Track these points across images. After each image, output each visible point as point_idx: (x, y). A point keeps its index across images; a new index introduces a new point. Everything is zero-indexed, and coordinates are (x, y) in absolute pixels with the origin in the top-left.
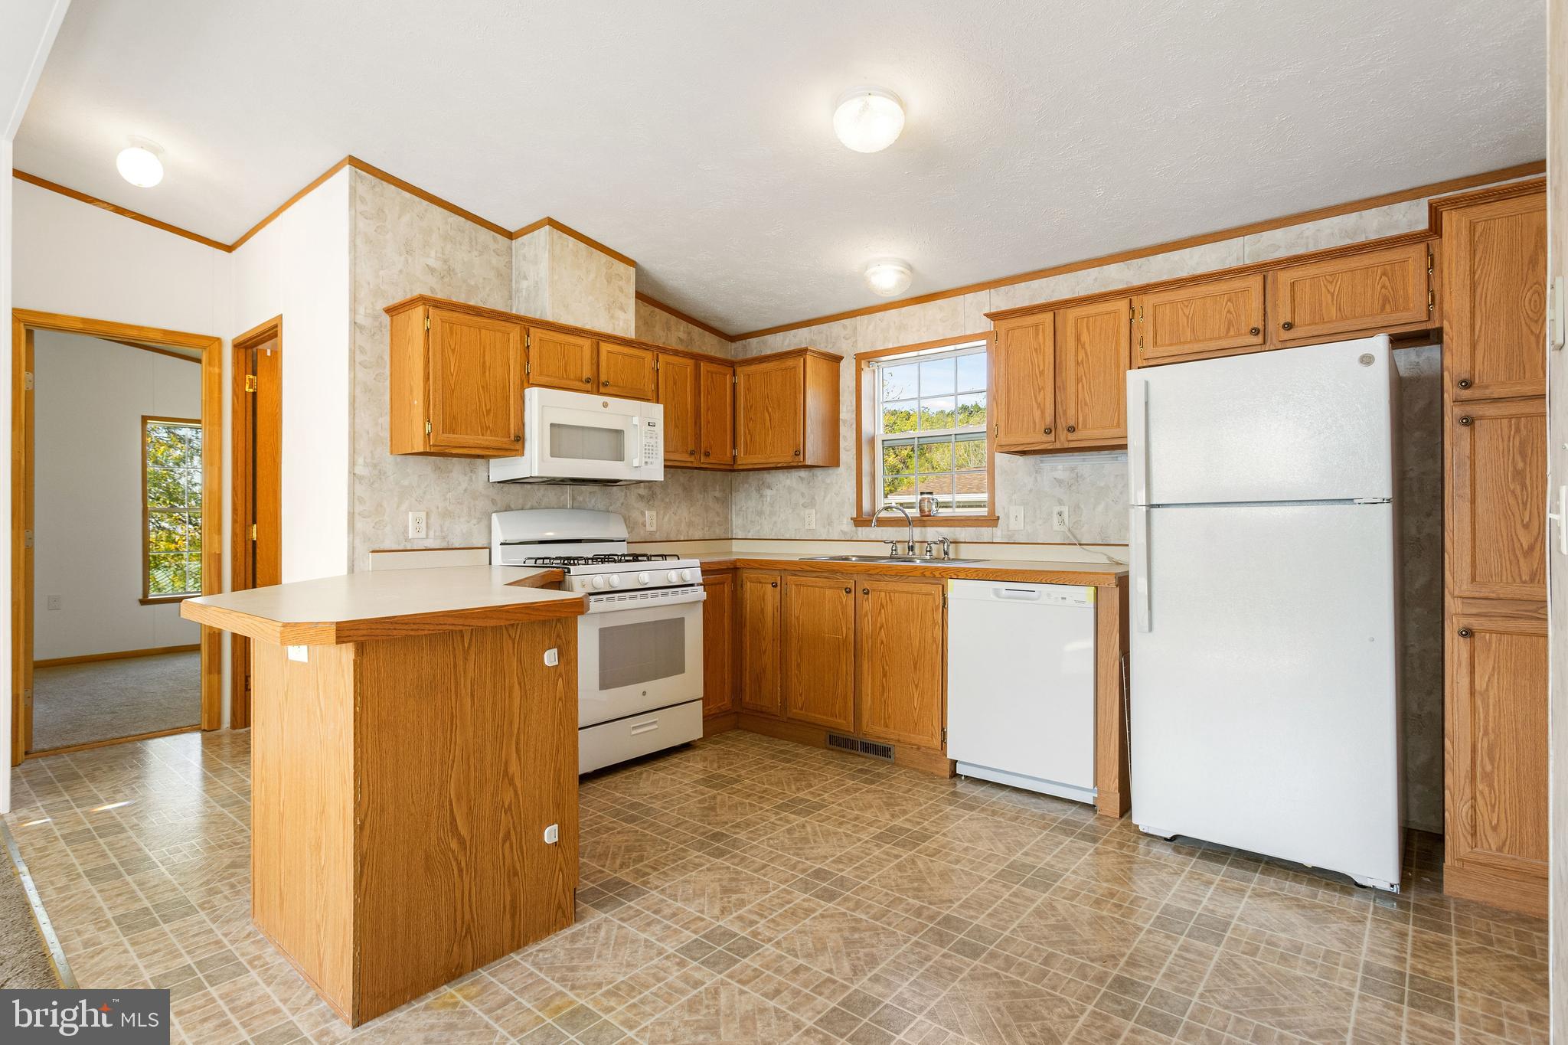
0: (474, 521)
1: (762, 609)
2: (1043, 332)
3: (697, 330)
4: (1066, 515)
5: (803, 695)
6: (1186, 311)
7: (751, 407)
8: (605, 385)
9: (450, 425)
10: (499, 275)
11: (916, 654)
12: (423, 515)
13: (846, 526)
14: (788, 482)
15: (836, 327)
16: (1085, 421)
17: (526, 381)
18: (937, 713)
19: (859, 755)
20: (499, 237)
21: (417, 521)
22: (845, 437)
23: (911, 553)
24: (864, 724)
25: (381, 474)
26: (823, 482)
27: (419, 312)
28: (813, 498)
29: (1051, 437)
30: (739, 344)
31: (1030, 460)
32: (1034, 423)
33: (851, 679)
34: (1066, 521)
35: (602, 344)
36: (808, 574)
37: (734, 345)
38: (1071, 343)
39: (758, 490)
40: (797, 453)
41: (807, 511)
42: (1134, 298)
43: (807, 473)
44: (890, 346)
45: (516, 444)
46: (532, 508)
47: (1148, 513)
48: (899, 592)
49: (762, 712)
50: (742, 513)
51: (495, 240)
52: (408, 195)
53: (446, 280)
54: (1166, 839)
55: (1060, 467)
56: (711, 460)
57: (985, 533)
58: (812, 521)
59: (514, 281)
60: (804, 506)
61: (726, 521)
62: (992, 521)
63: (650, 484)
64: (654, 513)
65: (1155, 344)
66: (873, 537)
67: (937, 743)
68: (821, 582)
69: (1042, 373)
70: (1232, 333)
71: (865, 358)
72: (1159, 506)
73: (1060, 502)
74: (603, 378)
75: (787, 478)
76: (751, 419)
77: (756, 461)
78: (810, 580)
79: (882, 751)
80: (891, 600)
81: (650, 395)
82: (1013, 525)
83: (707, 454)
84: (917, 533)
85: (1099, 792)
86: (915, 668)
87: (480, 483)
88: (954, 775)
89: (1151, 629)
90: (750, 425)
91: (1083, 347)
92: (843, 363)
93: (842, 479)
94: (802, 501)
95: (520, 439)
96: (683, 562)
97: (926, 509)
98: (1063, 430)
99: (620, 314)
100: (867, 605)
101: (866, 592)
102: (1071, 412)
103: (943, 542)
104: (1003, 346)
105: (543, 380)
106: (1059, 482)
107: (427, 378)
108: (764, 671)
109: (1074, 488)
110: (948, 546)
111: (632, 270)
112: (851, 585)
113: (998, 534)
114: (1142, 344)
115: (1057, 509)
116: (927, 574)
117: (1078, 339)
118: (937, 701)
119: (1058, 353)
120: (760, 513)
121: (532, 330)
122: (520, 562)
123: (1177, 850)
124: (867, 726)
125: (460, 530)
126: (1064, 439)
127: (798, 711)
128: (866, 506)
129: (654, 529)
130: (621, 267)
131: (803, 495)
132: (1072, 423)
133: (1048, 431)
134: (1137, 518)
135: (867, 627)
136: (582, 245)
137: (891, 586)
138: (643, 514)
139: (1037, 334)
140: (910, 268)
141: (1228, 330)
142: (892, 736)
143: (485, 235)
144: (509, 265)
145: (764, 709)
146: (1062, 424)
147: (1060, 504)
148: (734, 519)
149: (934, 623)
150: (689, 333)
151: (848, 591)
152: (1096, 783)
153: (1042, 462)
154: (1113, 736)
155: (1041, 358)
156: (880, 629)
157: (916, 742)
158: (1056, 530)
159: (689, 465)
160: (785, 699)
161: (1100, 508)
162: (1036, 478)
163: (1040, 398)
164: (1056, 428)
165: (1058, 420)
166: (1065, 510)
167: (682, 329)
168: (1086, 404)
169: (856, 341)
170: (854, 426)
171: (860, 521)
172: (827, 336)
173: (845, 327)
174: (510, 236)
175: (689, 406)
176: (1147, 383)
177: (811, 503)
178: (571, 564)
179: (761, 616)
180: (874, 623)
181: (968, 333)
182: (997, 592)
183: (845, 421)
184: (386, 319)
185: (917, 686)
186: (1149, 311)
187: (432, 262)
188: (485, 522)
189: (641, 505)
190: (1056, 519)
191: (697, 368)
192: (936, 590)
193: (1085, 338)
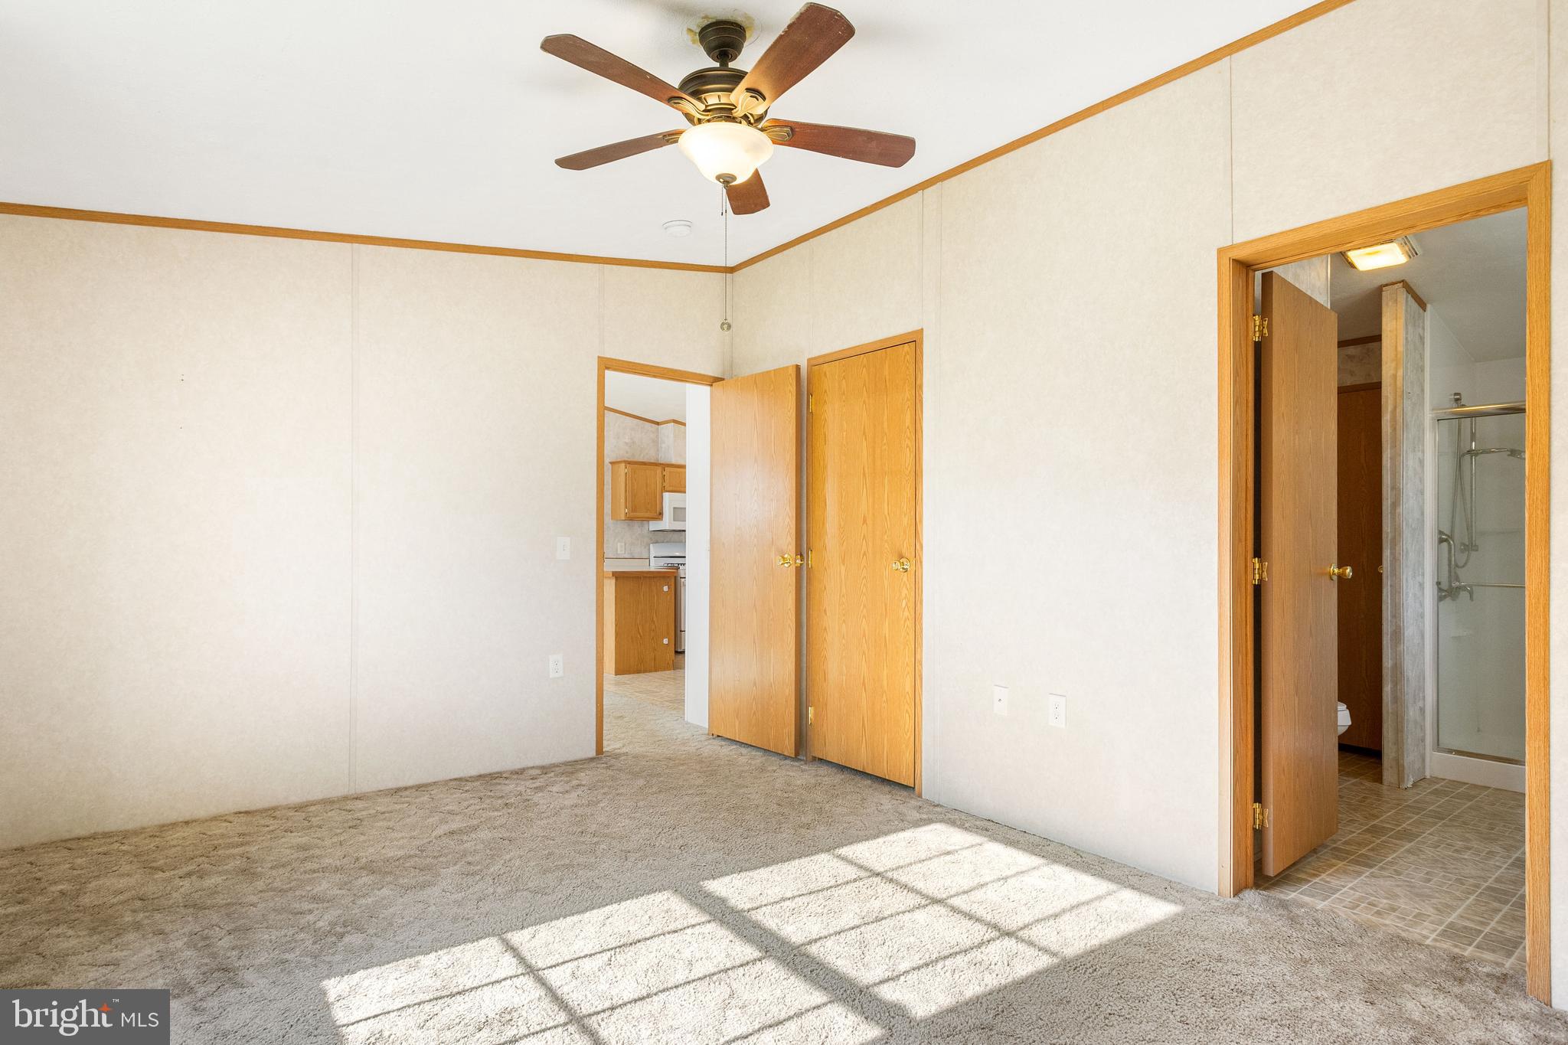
9: (634, 510)
12: (623, 544)
17: (664, 490)
20: (653, 425)
21: (621, 546)
27: (623, 465)
46: (667, 542)
51: (651, 427)
87: (645, 531)
95: (661, 514)
105: (671, 489)
107: (626, 491)
125: (638, 551)
144: (657, 436)
174: (658, 424)
187: (627, 441)
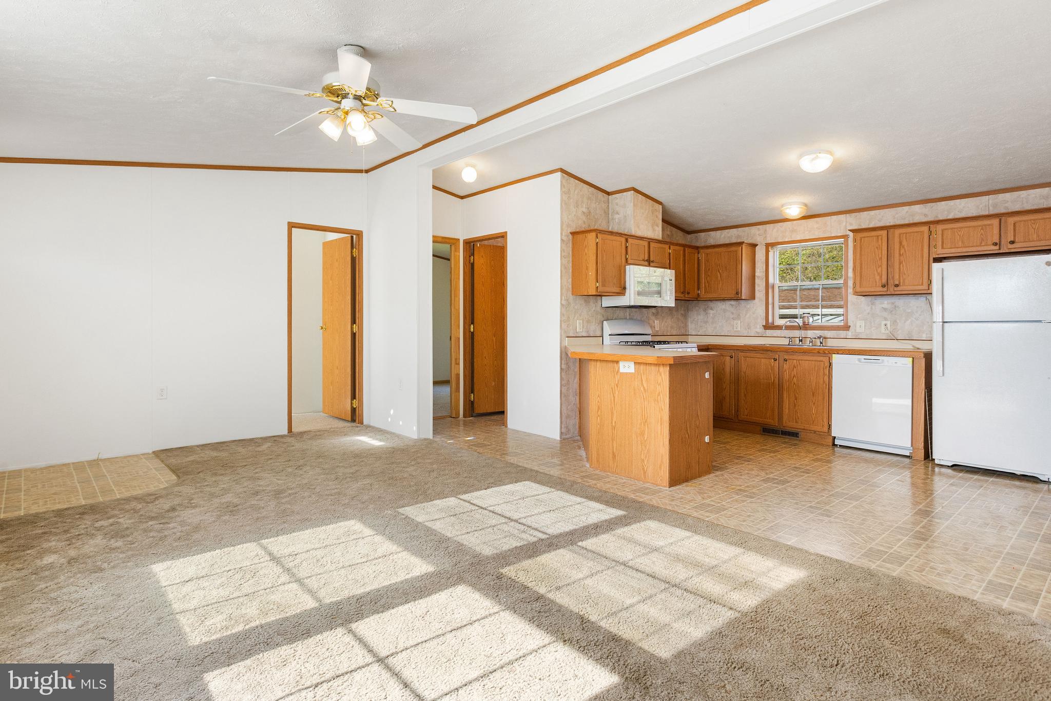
0: (597, 325)
1: (723, 369)
2: (882, 239)
3: (674, 229)
4: (889, 326)
5: (748, 410)
6: (960, 233)
7: (709, 270)
8: (653, 262)
10: (605, 212)
11: (814, 389)
13: (760, 330)
14: (723, 307)
15: (754, 230)
16: (904, 281)
18: (826, 416)
19: (780, 437)
22: (758, 285)
23: (801, 343)
24: (784, 420)
25: (569, 304)
26: (745, 307)
28: (739, 315)
29: (885, 289)
30: (693, 235)
31: (869, 298)
32: (876, 282)
33: (776, 401)
34: (889, 328)
35: (651, 243)
36: (751, 352)
37: (689, 236)
38: (897, 246)
39: (705, 310)
40: (737, 293)
41: (735, 322)
42: (931, 226)
43: (735, 302)
44: (787, 240)
45: (622, 290)
47: (943, 325)
48: (804, 360)
49: (723, 418)
50: (694, 322)
52: (577, 181)
53: (588, 217)
54: (948, 466)
55: (886, 302)
56: (690, 296)
57: (842, 333)
58: (738, 326)
59: (610, 215)
60: (733, 319)
61: (686, 326)
62: (847, 328)
63: (670, 308)
64: (658, 321)
65: (943, 248)
66: (775, 335)
67: (826, 429)
68: (758, 355)
69: (881, 259)
70: (983, 244)
71: (769, 246)
72: (947, 322)
73: (886, 319)
74: (652, 259)
75: (723, 304)
76: (709, 276)
77: (711, 297)
78: (752, 354)
79: (795, 435)
80: (800, 364)
81: (668, 266)
82: (858, 330)
83: (688, 293)
84: (802, 333)
85: (914, 449)
86: (813, 395)
88: (834, 445)
89: (943, 375)
90: (708, 279)
91: (903, 247)
92: (757, 248)
93: (757, 308)
94: (732, 316)
96: (689, 345)
97: (807, 322)
98: (892, 286)
99: (656, 228)
100: (786, 366)
101: (786, 360)
102: (897, 277)
103: (819, 338)
104: (859, 245)
106: (885, 309)
108: (725, 398)
109: (893, 312)
110: (823, 340)
111: (661, 206)
112: (777, 357)
113: (850, 334)
114: (935, 247)
115: (884, 322)
116: (821, 352)
117: (901, 243)
118: (826, 410)
119: (889, 249)
120: (706, 322)
121: (629, 240)
122: (617, 343)
123: (954, 470)
124: (786, 423)
126: (892, 290)
127: (745, 417)
128: (770, 320)
129: (658, 329)
130: (657, 205)
131: (732, 313)
132: (897, 283)
133: (883, 286)
134: (937, 328)
135: (786, 376)
136: (644, 198)
137: (799, 358)
138: (654, 322)
139: (878, 241)
140: (806, 205)
141: (981, 243)
142: (800, 427)
143: (600, 194)
145: (724, 416)
146: (891, 282)
147: (886, 320)
148: (689, 325)
149: (824, 374)
150: (671, 232)
151: (775, 360)
152: (912, 446)
153: (875, 299)
154: (921, 424)
155: (880, 251)
156: (793, 377)
157: (813, 429)
158: (883, 332)
159: (681, 298)
160: (737, 411)
161: (908, 322)
162: (872, 307)
163: (879, 270)
164: (888, 284)
165: (889, 281)
166: (888, 323)
167: (669, 230)
168: (904, 274)
169: (766, 237)
170: (764, 279)
171: (768, 327)
172: (748, 233)
173: (759, 229)
175: (681, 270)
176: (943, 269)
177: (738, 317)
178: (656, 344)
179: (723, 372)
180: (790, 375)
181: (832, 235)
182: (859, 360)
183: (758, 277)
184: (571, 236)
185: (814, 404)
186: (940, 232)
188: (600, 325)
189: (653, 318)
190: (883, 327)
191: (684, 251)
192: (825, 359)
193: (904, 243)
